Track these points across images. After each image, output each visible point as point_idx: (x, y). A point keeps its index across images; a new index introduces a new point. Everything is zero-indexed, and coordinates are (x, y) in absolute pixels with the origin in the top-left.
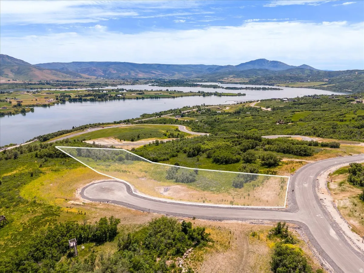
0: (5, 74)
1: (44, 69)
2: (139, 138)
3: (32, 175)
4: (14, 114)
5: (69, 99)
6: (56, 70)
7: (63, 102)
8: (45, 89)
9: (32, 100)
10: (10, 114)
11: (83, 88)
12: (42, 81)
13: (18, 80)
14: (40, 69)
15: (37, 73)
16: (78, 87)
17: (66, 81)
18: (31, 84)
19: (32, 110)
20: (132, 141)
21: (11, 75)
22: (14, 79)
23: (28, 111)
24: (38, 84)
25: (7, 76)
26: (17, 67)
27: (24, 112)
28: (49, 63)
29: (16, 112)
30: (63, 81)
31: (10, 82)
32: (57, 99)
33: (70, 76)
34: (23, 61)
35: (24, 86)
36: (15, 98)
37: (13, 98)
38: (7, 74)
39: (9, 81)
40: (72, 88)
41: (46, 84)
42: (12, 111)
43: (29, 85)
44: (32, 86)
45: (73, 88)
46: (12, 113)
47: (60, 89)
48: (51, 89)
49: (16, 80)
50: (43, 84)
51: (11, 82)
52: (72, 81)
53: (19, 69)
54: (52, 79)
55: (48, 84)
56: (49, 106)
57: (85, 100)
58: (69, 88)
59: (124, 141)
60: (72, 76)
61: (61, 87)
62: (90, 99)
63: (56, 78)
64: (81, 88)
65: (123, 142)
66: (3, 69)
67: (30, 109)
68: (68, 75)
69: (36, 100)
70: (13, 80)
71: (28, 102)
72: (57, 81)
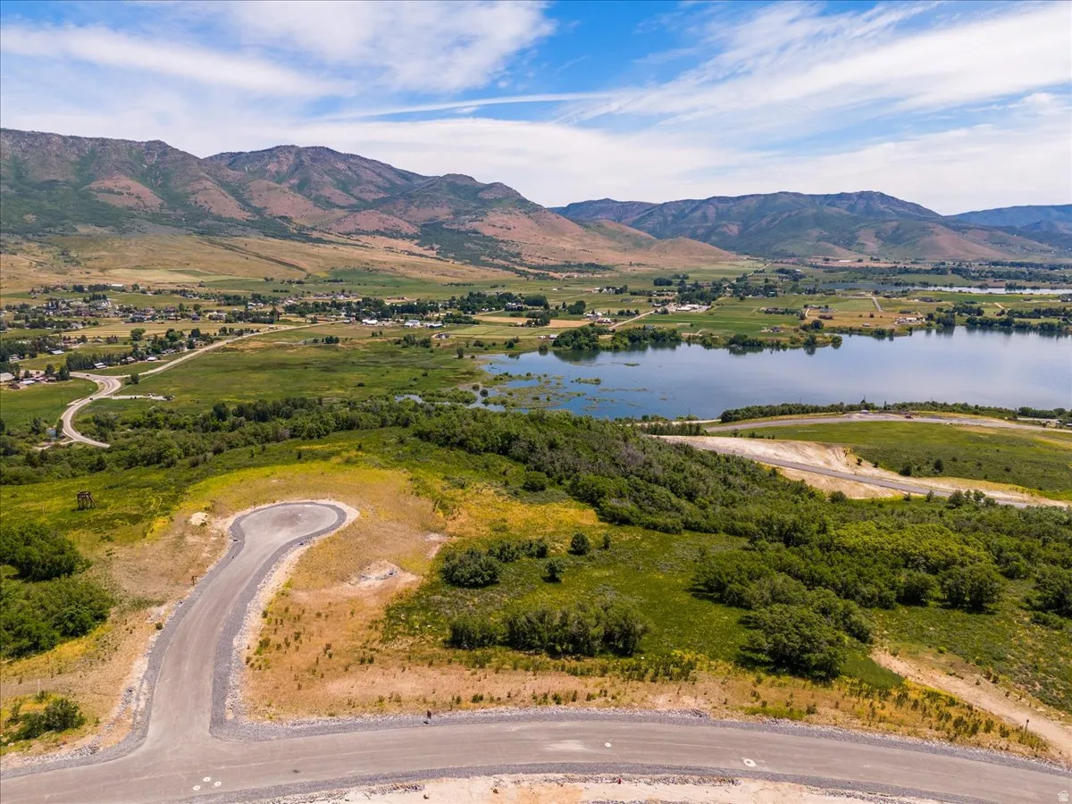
0: (858, 244)
1: (971, 229)
2: (938, 469)
3: (299, 457)
4: (784, 347)
5: (968, 321)
6: (1010, 230)
7: (946, 326)
8: (936, 286)
9: (861, 316)
10: (777, 346)
11: (1063, 288)
12: (947, 263)
13: (883, 260)
14: (957, 229)
15: (944, 239)
16: (1048, 283)
17: (1021, 265)
18: (906, 271)
19: (836, 343)
20: (906, 472)
21: (873, 245)
22: (875, 257)
23: (825, 344)
24: (928, 272)
25: (861, 248)
26: (894, 224)
27: (811, 346)
28: (1000, 209)
29: (792, 343)
30: (1013, 264)
31: (860, 264)
32: (930, 317)
33: (1051, 248)
34: (917, 207)
35: (882, 277)
36: (827, 307)
37: (820, 308)
38: (863, 244)
39: (860, 261)
40: (1019, 288)
41: (950, 272)
42: (784, 340)
43: (899, 273)
44: (905, 278)
45: (1025, 288)
46: (782, 343)
47: (981, 287)
48: (951, 286)
49: (878, 260)
50: (943, 272)
51: (867, 263)
52: (1041, 266)
53: (898, 228)
54: (982, 256)
55: (956, 271)
56: (892, 334)
57: (1023, 328)
58: (1009, 287)
59: (876, 467)
60: (1056, 249)
61: (990, 281)
62: (1042, 325)
63: (997, 255)
64: (1052, 288)
65: (868, 469)
66: (861, 227)
67: (830, 340)
68: (1045, 246)
69: (872, 316)
70: (872, 259)
71: (846, 319)
72: (996, 264)
